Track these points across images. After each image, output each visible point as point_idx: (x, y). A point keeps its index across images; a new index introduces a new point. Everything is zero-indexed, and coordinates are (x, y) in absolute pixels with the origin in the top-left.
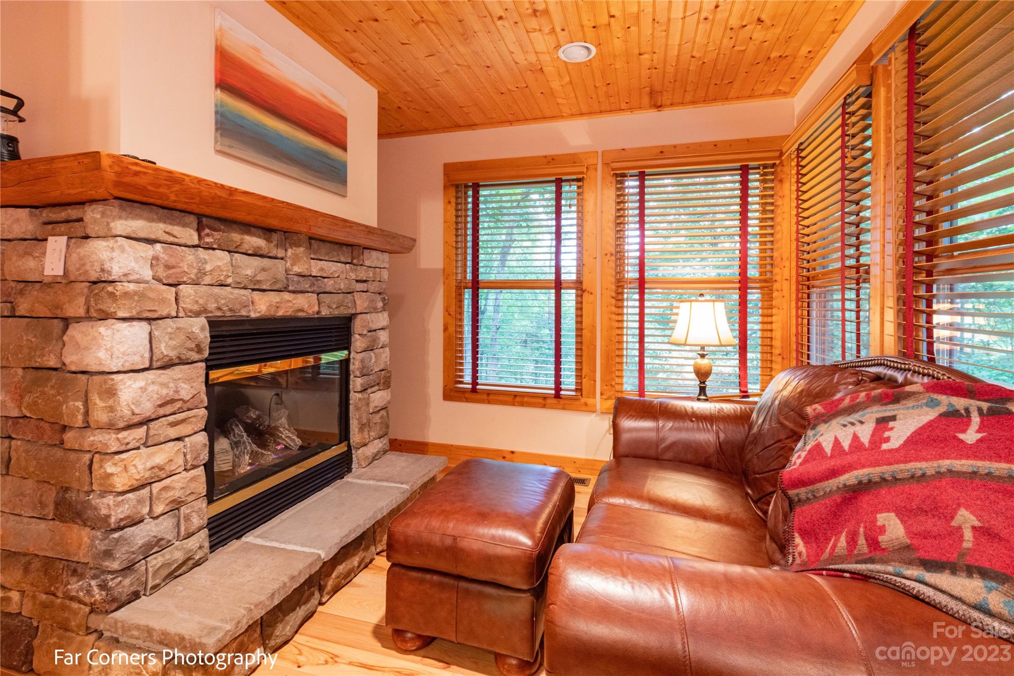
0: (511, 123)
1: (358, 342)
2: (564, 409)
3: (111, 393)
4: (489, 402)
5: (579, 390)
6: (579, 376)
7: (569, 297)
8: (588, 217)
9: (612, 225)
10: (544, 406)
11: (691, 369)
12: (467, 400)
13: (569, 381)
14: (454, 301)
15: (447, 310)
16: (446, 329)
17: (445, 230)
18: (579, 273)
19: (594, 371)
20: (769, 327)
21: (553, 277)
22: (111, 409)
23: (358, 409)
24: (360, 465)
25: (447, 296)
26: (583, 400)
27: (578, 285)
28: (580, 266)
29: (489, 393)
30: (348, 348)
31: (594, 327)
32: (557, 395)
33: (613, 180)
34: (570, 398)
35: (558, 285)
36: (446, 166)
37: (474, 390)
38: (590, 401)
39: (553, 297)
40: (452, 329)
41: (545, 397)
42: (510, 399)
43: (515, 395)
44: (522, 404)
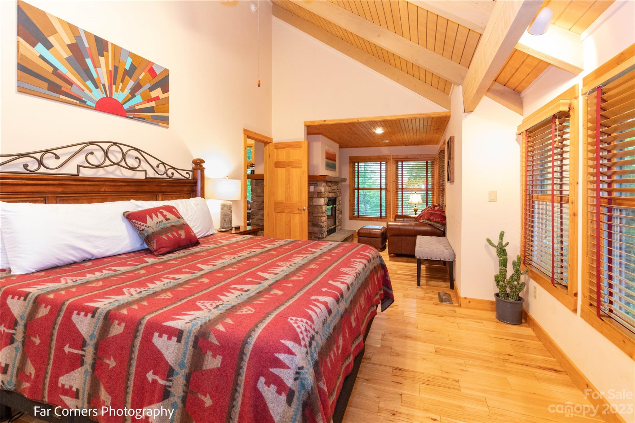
0: (368, 147)
1: (337, 203)
2: (382, 221)
3: (322, 208)
4: (362, 220)
5: (386, 216)
6: (386, 213)
7: (384, 192)
8: (388, 172)
9: (395, 174)
10: (377, 221)
11: (413, 210)
12: (356, 220)
13: (384, 215)
14: (352, 193)
15: (350, 196)
16: (350, 201)
17: (350, 174)
18: (386, 186)
19: (390, 211)
20: (433, 200)
21: (379, 187)
22: (322, 210)
23: (337, 217)
24: (338, 230)
25: (350, 192)
26: (387, 219)
27: (386, 189)
28: (386, 184)
29: (362, 217)
30: (335, 204)
31: (390, 200)
32: (381, 218)
33: (395, 163)
34: (384, 218)
35: (381, 189)
36: (350, 157)
37: (358, 217)
38: (389, 219)
39: (379, 192)
40: (352, 201)
41: (377, 218)
42: (368, 219)
43: (369, 218)
44: (371, 220)
